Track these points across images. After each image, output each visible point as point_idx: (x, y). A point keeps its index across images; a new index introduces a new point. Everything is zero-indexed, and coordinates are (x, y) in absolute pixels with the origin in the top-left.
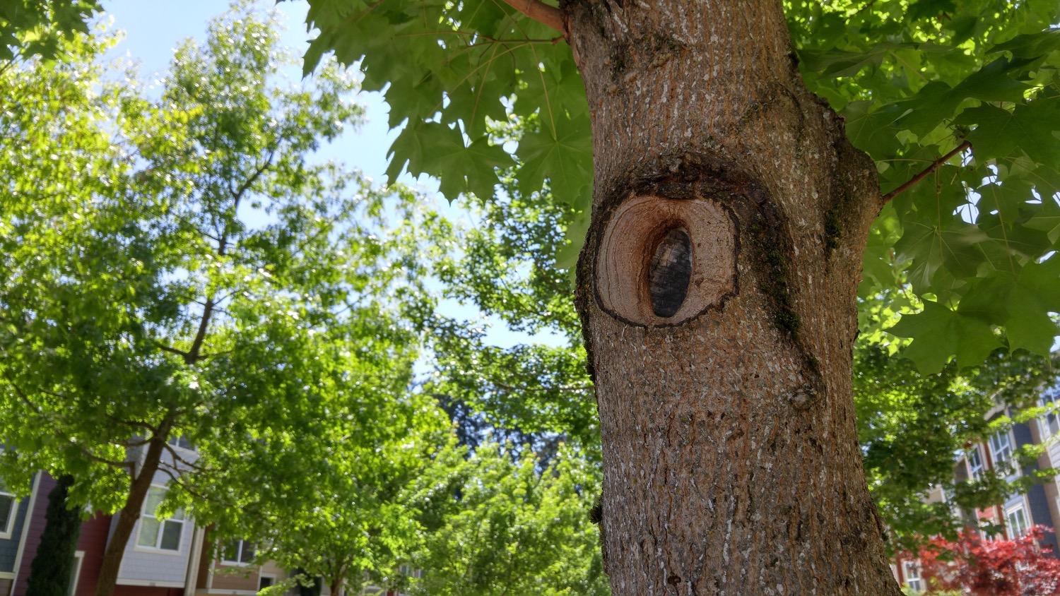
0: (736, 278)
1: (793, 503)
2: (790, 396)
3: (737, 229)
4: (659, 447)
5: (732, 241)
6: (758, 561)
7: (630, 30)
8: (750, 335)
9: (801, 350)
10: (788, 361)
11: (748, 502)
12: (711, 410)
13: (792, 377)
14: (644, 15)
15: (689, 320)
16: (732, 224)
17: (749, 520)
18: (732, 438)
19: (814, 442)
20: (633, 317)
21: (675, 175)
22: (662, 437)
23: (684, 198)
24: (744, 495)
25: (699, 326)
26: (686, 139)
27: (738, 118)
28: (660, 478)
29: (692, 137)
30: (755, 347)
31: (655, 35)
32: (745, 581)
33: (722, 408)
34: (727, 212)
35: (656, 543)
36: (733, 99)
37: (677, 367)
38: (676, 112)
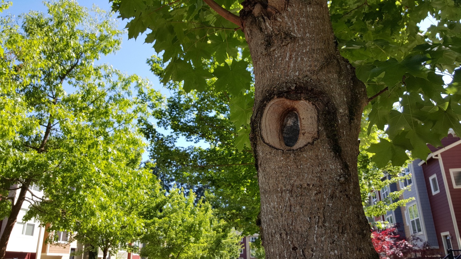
0: (318, 132)
1: (340, 219)
2: (338, 178)
3: (318, 113)
4: (287, 197)
5: (316, 117)
6: (327, 242)
7: (273, 30)
8: (323, 154)
9: (342, 161)
10: (337, 165)
11: (323, 219)
12: (309, 183)
13: (339, 171)
14: (279, 24)
15: (300, 148)
16: (316, 111)
17: (324, 226)
18: (316, 194)
19: (347, 196)
20: (278, 146)
21: (293, 90)
22: (289, 193)
23: (297, 100)
24: (322, 216)
25: (304, 151)
26: (296, 76)
27: (317, 68)
28: (288, 209)
29: (299, 75)
30: (325, 159)
31: (284, 33)
32: (323, 249)
33: (313, 182)
34: (314, 106)
35: (287, 234)
36: (315, 60)
37: (295, 166)
38: (292, 65)
